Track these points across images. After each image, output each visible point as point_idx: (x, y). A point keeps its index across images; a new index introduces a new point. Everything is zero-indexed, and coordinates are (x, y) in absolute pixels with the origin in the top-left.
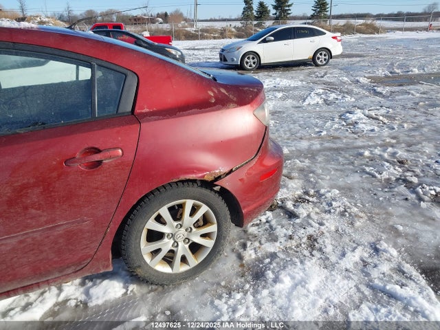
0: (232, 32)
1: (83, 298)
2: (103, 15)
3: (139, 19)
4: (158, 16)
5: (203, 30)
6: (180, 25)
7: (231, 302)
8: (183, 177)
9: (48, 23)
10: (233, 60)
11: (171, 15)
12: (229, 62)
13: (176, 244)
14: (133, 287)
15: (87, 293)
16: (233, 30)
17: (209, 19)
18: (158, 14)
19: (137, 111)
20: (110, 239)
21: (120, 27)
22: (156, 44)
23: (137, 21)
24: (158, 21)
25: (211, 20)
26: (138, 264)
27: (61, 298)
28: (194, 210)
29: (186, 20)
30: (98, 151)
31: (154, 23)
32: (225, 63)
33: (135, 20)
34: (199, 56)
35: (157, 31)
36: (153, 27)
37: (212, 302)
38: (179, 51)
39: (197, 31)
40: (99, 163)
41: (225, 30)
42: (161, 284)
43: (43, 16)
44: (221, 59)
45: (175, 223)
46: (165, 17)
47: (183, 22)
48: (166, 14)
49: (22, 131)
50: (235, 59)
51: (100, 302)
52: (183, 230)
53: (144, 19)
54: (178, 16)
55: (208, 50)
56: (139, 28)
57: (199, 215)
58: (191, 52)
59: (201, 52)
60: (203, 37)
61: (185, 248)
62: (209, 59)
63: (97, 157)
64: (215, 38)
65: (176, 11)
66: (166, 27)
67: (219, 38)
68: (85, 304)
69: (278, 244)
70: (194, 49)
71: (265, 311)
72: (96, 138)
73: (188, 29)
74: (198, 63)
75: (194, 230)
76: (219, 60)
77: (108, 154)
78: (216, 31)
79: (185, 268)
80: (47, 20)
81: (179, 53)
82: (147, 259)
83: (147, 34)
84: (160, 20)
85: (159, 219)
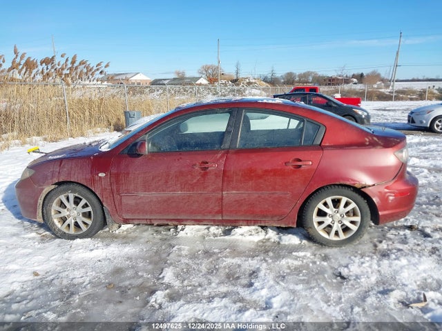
0: (434, 94)
1: (278, 240)
2: (300, 76)
3: (333, 80)
4: (354, 76)
5: (398, 92)
6: (375, 86)
7: (362, 260)
8: (342, 182)
9: (255, 83)
10: (421, 122)
11: (368, 75)
12: (418, 124)
13: (333, 222)
14: (305, 242)
15: (280, 238)
16: (436, 92)
17: (410, 79)
18: (354, 75)
19: (323, 144)
20: (298, 206)
21: (315, 90)
22: (345, 105)
23: (331, 81)
24: (352, 81)
25: (413, 80)
26: (310, 226)
27: (267, 237)
28: (347, 204)
29: (383, 80)
30: (300, 161)
31: (348, 83)
32: (413, 124)
33: (330, 80)
34: (388, 117)
35: (349, 92)
36: (346, 87)
37: (350, 257)
38: (366, 111)
39: (392, 93)
40: (300, 166)
41: (425, 92)
42: (322, 243)
43: (252, 78)
44: (409, 121)
45: (335, 210)
46: (361, 78)
47: (379, 83)
48: (362, 75)
49: (269, 147)
50: (424, 122)
51: (286, 243)
52: (338, 215)
53: (338, 79)
54: (375, 77)
55: (400, 112)
56: (332, 88)
57: (349, 208)
58: (380, 113)
59: (391, 113)
60: (397, 98)
61: (338, 226)
62: (398, 120)
63: (299, 163)
64: (411, 99)
65: (374, 72)
66: (359, 87)
67: (417, 99)
68: (279, 243)
69: (407, 246)
70: (385, 110)
71: (383, 268)
72: (300, 155)
73: (383, 90)
74: (384, 124)
75: (345, 216)
76: (407, 122)
77: (305, 163)
78: (414, 92)
79: (336, 239)
80: (254, 81)
81: (366, 114)
82: (316, 225)
83: (338, 96)
84: (355, 80)
85: (325, 204)
